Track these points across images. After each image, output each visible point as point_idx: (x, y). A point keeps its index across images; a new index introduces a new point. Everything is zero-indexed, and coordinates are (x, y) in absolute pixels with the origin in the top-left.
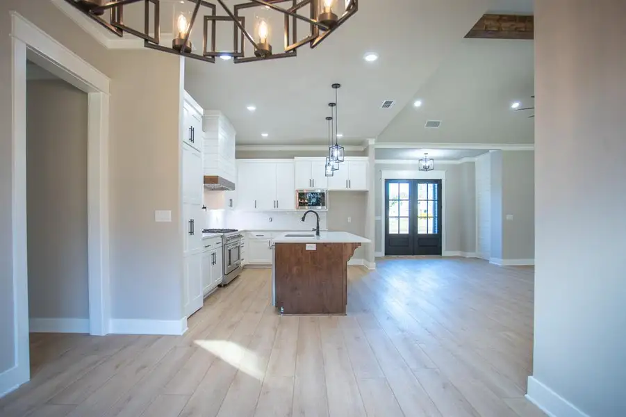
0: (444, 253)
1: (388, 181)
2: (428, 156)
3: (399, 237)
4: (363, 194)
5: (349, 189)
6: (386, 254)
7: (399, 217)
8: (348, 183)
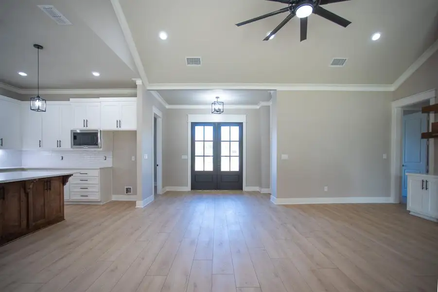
0: (245, 188)
1: (194, 125)
2: (219, 100)
3: (204, 174)
4: (134, 133)
5: (119, 129)
6: (192, 189)
7: (204, 156)
8: (119, 123)
